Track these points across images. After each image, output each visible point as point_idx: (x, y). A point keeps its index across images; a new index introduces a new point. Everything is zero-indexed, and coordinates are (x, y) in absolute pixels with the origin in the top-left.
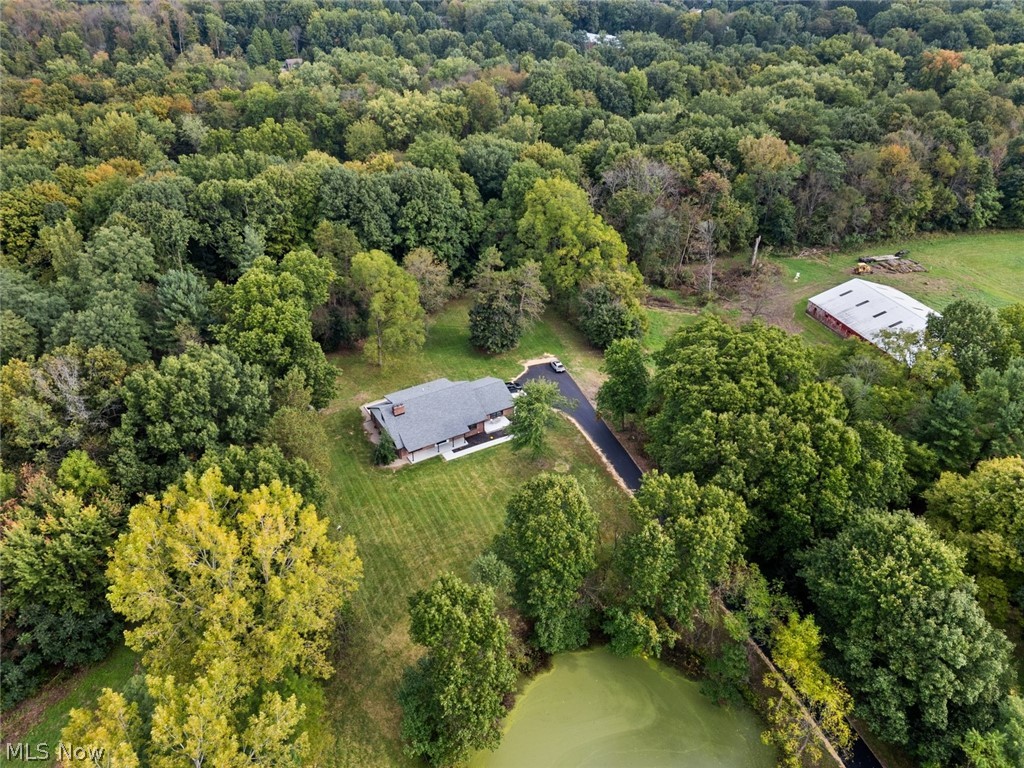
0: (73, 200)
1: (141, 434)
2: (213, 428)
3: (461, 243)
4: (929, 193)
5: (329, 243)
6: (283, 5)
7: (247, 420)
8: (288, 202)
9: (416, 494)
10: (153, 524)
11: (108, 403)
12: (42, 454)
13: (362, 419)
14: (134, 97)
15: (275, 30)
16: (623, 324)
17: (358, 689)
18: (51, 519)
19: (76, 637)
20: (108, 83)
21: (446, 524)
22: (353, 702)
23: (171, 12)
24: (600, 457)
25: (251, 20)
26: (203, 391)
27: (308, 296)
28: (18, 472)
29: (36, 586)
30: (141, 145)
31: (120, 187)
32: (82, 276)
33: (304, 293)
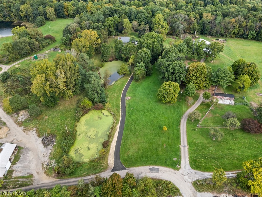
4: (237, 30)
5: (123, 17)
33: (114, 21)
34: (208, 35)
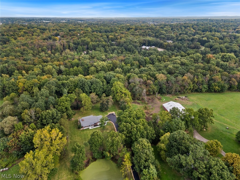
0: (39, 82)
1: (42, 121)
2: (51, 121)
3: (102, 91)
4: (192, 85)
5: (77, 92)
6: (85, 41)
7: (57, 120)
8: (73, 84)
9: (83, 134)
10: (40, 132)
11: (38, 116)
12: (28, 123)
13: (78, 121)
14: (53, 62)
15: (83, 46)
16: (126, 107)
17: (66, 161)
18: (27, 132)
19: (28, 149)
20: (49, 59)
21: (86, 139)
22: (65, 163)
23: (63, 43)
24: (115, 130)
25: (78, 44)
26: (51, 115)
27: (71, 101)
28: (24, 126)
29: (24, 141)
30: (52, 71)
31: (47, 81)
32: (38, 96)
33: (70, 101)
34: (167, 94)
